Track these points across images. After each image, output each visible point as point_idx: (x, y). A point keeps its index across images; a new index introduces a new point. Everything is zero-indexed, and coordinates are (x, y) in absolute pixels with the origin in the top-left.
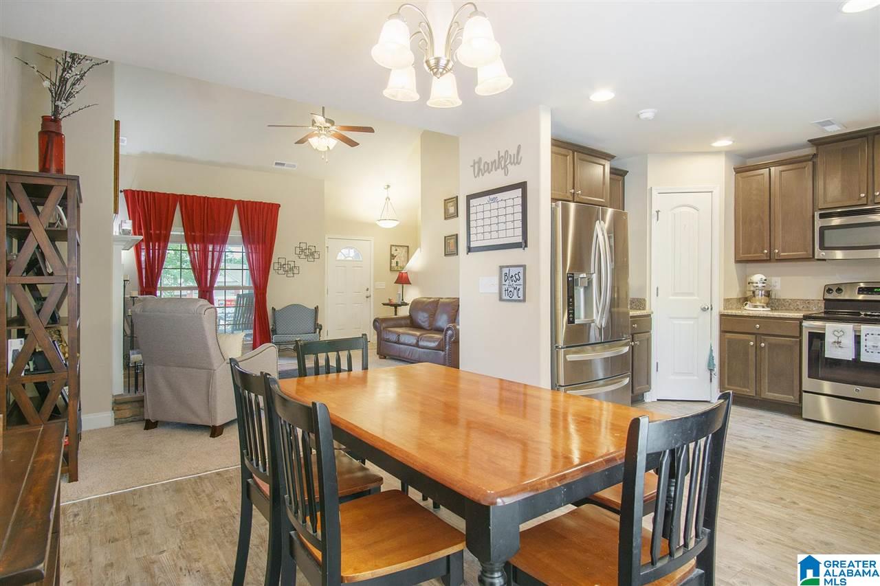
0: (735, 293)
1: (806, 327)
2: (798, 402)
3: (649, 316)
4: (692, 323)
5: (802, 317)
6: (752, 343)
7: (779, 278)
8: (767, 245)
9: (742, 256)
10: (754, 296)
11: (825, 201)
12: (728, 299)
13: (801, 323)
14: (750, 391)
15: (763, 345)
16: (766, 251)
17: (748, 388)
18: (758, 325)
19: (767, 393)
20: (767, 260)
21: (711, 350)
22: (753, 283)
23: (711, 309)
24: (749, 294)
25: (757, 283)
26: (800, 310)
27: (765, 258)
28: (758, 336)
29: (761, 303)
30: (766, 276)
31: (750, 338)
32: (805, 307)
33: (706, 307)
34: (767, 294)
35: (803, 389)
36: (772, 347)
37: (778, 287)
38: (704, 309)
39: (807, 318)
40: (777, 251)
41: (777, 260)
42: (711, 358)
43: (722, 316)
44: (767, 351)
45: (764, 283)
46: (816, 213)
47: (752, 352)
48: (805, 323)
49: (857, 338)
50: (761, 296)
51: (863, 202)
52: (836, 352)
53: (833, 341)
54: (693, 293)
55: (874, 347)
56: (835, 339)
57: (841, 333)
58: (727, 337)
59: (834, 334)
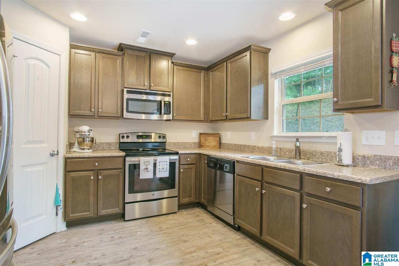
1: (128, 161)
2: (121, 211)
5: (125, 155)
6: (92, 178)
8: (93, 105)
9: (74, 111)
10: (84, 142)
11: (128, 83)
13: (124, 159)
14: (89, 214)
15: (100, 177)
16: (93, 110)
17: (88, 212)
18: (97, 164)
19: (102, 211)
21: (57, 189)
22: (82, 132)
23: (58, 154)
25: (85, 132)
27: (92, 115)
28: (95, 171)
29: (87, 146)
31: (90, 174)
32: (108, 147)
34: (92, 140)
35: (126, 202)
36: (104, 177)
38: (52, 155)
40: (100, 110)
43: (66, 159)
46: (124, 89)
47: (92, 184)
48: (127, 159)
49: (155, 164)
50: (89, 142)
51: (145, 88)
52: (145, 174)
53: (144, 168)
54: (43, 141)
55: (162, 168)
56: (145, 167)
57: (148, 163)
58: (71, 175)
59: (144, 164)
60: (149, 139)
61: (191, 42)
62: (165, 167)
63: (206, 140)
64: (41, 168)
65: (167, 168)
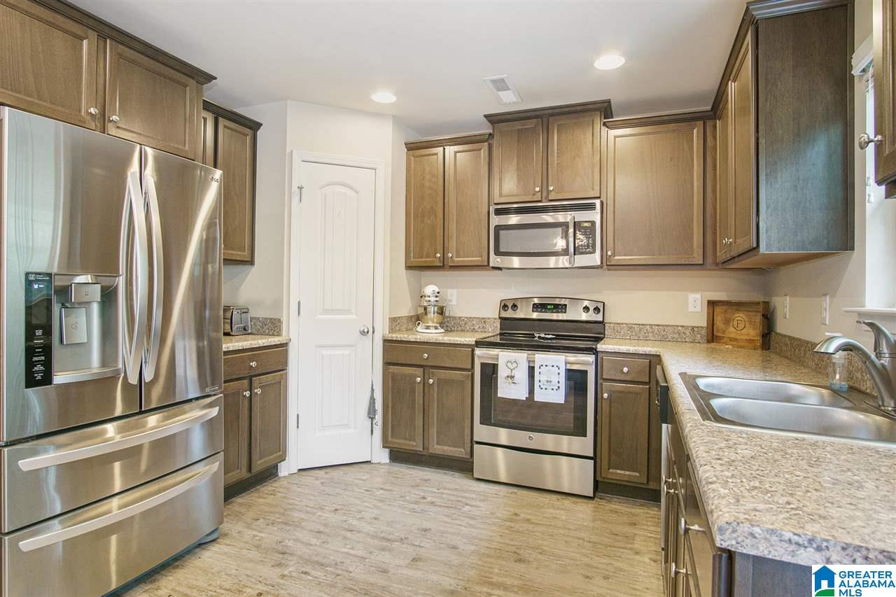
0: (406, 310)
1: (479, 357)
2: (469, 457)
3: (285, 345)
4: (347, 352)
5: (474, 343)
6: (419, 379)
7: (455, 291)
8: (440, 247)
9: (415, 261)
10: (426, 314)
11: (501, 195)
12: (395, 318)
13: (473, 351)
14: (416, 445)
15: (431, 381)
16: (438, 255)
17: (414, 440)
18: (426, 355)
19: (436, 446)
20: (440, 267)
21: (373, 390)
22: (425, 296)
23: (373, 332)
24: (421, 311)
25: (429, 297)
26: (476, 331)
27: (438, 264)
28: (426, 368)
29: (433, 323)
30: (439, 289)
31: (417, 373)
33: (366, 330)
34: (440, 311)
35: (475, 439)
36: (440, 382)
37: (454, 302)
38: (364, 333)
39: (479, 344)
40: (450, 255)
41: (451, 266)
42: (372, 400)
43: (385, 341)
44: (436, 389)
45: (437, 297)
46: (491, 208)
47: (419, 389)
48: (478, 352)
49: (531, 370)
50: (434, 314)
51: (538, 197)
52: (511, 389)
53: (506, 375)
54: (349, 310)
55: (547, 381)
56: (508, 373)
57: (515, 365)
58: (390, 371)
59: (507, 366)
60: (559, 312)
61: (610, 62)
62: (555, 379)
63: (727, 322)
64: (346, 352)
65: (559, 382)
